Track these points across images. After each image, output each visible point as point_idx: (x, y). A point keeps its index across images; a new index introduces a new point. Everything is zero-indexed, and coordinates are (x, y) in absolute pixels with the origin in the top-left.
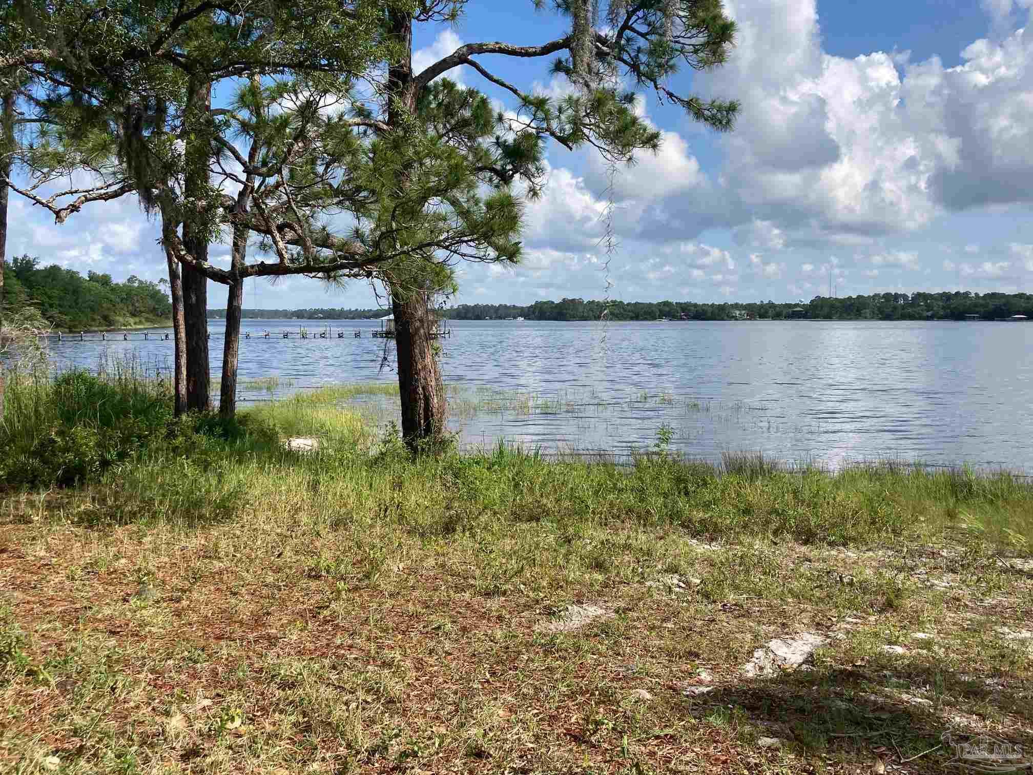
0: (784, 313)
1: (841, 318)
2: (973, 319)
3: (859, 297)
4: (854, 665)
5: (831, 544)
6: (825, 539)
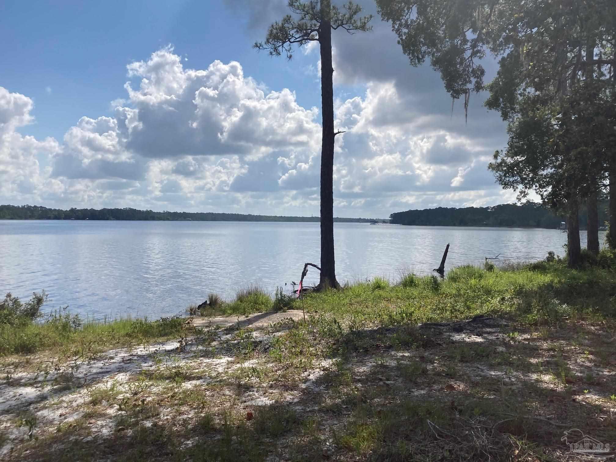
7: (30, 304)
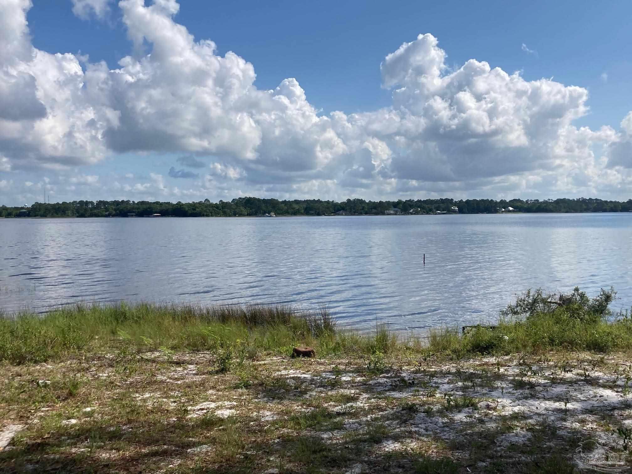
0: (14, 213)
1: (53, 216)
2: (132, 216)
3: (64, 203)
4: (43, 439)
5: (36, 362)
6: (32, 359)
7: (598, 301)
